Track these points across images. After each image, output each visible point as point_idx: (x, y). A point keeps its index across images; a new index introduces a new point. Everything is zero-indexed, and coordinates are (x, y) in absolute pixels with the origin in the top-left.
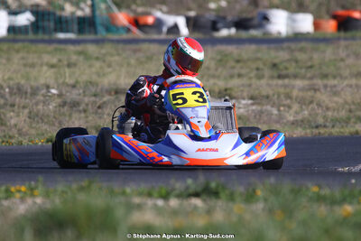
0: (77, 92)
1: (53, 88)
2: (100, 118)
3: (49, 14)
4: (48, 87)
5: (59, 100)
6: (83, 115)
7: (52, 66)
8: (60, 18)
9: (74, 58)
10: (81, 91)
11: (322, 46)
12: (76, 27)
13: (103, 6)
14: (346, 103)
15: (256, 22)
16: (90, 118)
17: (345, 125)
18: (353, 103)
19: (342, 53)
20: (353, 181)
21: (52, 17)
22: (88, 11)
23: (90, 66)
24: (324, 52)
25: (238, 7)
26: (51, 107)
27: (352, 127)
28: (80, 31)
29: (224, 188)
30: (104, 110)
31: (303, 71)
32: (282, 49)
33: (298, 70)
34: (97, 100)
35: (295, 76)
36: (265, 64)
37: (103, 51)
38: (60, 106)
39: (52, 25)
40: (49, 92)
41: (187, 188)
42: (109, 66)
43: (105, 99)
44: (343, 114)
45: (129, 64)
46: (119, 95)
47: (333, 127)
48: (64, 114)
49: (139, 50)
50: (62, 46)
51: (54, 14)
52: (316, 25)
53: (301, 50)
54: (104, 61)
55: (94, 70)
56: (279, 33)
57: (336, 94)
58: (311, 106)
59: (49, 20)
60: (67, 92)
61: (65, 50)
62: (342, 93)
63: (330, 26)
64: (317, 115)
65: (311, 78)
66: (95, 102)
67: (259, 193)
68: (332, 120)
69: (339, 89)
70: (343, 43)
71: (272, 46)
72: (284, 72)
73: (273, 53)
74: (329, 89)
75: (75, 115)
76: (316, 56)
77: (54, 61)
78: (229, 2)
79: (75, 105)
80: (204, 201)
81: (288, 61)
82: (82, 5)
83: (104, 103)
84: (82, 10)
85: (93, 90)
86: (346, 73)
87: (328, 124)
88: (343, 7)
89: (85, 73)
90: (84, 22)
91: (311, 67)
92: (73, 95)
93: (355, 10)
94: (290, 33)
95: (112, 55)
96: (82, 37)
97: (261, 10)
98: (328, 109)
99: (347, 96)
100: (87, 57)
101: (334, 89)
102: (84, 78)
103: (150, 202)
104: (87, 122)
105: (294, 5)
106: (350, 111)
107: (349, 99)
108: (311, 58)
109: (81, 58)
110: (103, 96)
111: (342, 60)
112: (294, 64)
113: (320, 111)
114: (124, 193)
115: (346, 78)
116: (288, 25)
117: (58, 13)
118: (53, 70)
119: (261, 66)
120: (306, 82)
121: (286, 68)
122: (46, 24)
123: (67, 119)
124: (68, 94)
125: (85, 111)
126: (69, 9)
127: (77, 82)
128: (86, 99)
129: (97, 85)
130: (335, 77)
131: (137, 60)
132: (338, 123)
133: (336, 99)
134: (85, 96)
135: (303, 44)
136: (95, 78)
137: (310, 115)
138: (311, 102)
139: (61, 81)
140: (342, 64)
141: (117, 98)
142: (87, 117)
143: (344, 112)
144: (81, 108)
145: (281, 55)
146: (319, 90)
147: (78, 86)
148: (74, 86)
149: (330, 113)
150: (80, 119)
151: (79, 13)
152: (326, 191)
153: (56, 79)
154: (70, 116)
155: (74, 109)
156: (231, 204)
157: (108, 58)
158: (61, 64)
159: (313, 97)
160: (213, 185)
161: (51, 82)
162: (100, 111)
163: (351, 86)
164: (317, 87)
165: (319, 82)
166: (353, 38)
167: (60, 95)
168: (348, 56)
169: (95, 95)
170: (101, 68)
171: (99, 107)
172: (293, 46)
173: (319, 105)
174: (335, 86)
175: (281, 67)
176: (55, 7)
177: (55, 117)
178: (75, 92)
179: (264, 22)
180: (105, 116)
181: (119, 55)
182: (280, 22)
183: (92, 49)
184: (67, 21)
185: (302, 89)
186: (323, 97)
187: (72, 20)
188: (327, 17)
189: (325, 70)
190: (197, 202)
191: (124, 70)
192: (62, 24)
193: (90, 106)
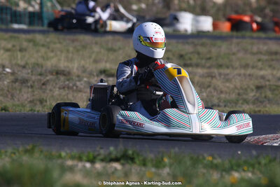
0: (26, 71)
1: (8, 68)
2: (44, 92)
3: (7, 8)
4: (4, 67)
5: (12, 78)
6: (30, 90)
7: (8, 50)
8: (15, 12)
9: (25, 44)
10: (30, 71)
11: (219, 42)
12: (27, 20)
13: (49, 4)
14: (236, 88)
15: (168, 21)
16: (36, 93)
17: (234, 105)
18: (241, 88)
19: (234, 49)
20: (239, 152)
21: (8, 11)
22: (37, 7)
23: (38, 51)
24: (220, 47)
25: (154, 9)
26: (5, 83)
27: (240, 107)
28: (31, 23)
29: (138, 155)
30: (48, 86)
31: (203, 62)
32: (188, 43)
33: (199, 61)
34: (42, 78)
35: (197, 65)
36: (174, 55)
37: (48, 40)
38: (13, 82)
39: (9, 17)
40: (4, 70)
41: (110, 154)
42: (52, 51)
43: (48, 78)
44: (233, 96)
45: (68, 51)
46: (59, 76)
47: (225, 106)
48: (15, 89)
49: (77, 40)
50: (16, 35)
51: (11, 9)
52: (215, 25)
53: (203, 45)
54: (48, 48)
55: (40, 54)
56: (186, 31)
57: (228, 80)
58: (209, 89)
59: (6, 14)
60: (18, 71)
61: (18, 38)
62: (233, 80)
63: (225, 27)
64: (213, 96)
65: (209, 68)
66: (40, 80)
67: (166, 160)
68: (224, 101)
69: (231, 76)
70: (235, 41)
71: (180, 41)
72: (189, 62)
73: (180, 47)
74: (222, 77)
75: (24, 90)
76: (214, 50)
77: (9, 46)
78: (147, 5)
79: (24, 81)
80: (123, 165)
81: (192, 53)
82: (33, 3)
83: (48, 81)
84: (33, 6)
85: (39, 70)
86: (237, 64)
87: (221, 104)
88: (237, 12)
89: (33, 56)
90: (34, 16)
91: (210, 58)
92: (23, 74)
93: (246, 15)
94: (195, 31)
95: (55, 43)
96: (32, 28)
97: (172, 12)
98: (222, 92)
99: (237, 82)
100: (35, 44)
101: (227, 77)
102: (33, 60)
103: (80, 165)
104: (33, 95)
105: (198, 9)
106: (239, 94)
107: (238, 84)
108: (210, 52)
109: (31, 44)
110: (47, 76)
111: (234, 54)
112: (196, 56)
113: (215, 94)
114: (60, 157)
115: (236, 68)
116: (192, 25)
117: (14, 8)
118: (8, 53)
119: (171, 56)
120: (205, 71)
121: (190, 59)
122: (4, 16)
123: (18, 92)
124: (19, 73)
125: (32, 87)
126: (22, 5)
127: (27, 64)
128: (33, 78)
129: (42, 67)
130: (228, 67)
131: (75, 48)
132: (229, 104)
133: (228, 84)
134: (32, 75)
135: (204, 40)
136: (40, 61)
137: (207, 96)
138: (209, 86)
139: (14, 62)
140: (234, 57)
141: (57, 78)
142: (33, 91)
143: (234, 95)
144: (29, 84)
145: (187, 48)
146: (215, 77)
147: (27, 67)
148: (24, 67)
149: (223, 96)
150: (28, 93)
151: (31, 9)
152: (218, 161)
153: (10, 60)
154: (20, 90)
155: (24, 85)
156: (143, 169)
157: (52, 46)
158: (14, 48)
159: (210, 82)
160: (130, 152)
161: (6, 63)
162: (44, 87)
163: (240, 75)
164: (213, 75)
165: (215, 71)
166: (243, 37)
167: (13, 74)
168: (239, 51)
169: (41, 75)
170: (46, 53)
171: (43, 84)
172: (196, 41)
173: (215, 89)
174: (228, 74)
175: (186, 57)
176: (11, 4)
177: (8, 91)
178: (25, 71)
179: (175, 22)
180: (48, 91)
181: (60, 43)
182: (187, 22)
183: (39, 37)
184: (20, 15)
185: (202, 76)
186: (218, 83)
187: (25, 14)
188: (224, 19)
189: (221, 61)
190: (117, 165)
191: (63, 55)
192: (16, 17)
193: (36, 83)
